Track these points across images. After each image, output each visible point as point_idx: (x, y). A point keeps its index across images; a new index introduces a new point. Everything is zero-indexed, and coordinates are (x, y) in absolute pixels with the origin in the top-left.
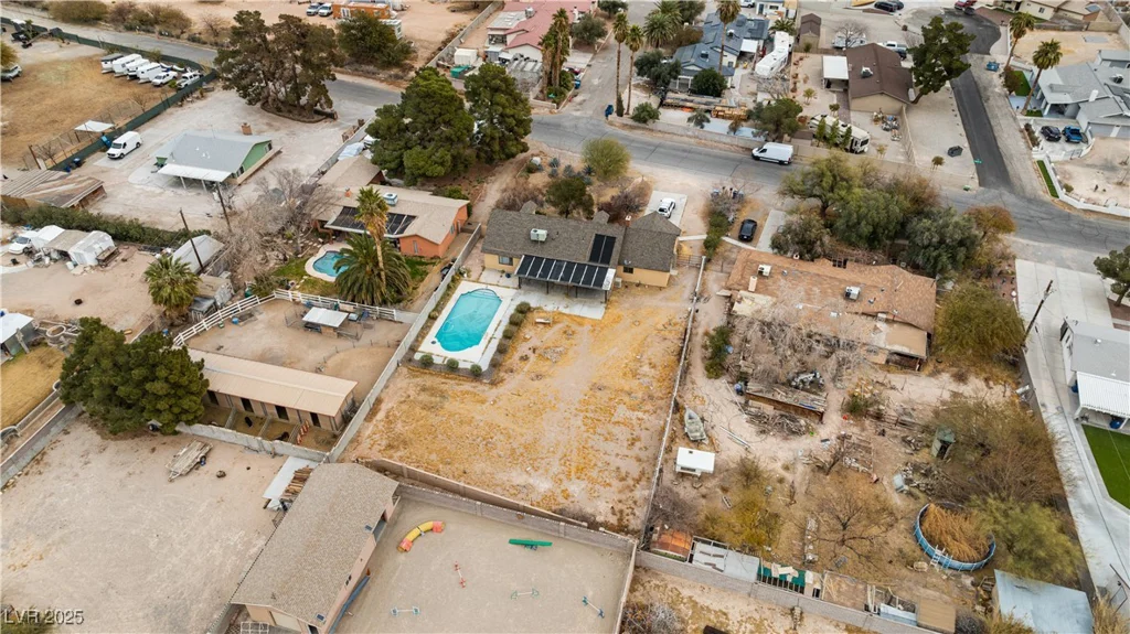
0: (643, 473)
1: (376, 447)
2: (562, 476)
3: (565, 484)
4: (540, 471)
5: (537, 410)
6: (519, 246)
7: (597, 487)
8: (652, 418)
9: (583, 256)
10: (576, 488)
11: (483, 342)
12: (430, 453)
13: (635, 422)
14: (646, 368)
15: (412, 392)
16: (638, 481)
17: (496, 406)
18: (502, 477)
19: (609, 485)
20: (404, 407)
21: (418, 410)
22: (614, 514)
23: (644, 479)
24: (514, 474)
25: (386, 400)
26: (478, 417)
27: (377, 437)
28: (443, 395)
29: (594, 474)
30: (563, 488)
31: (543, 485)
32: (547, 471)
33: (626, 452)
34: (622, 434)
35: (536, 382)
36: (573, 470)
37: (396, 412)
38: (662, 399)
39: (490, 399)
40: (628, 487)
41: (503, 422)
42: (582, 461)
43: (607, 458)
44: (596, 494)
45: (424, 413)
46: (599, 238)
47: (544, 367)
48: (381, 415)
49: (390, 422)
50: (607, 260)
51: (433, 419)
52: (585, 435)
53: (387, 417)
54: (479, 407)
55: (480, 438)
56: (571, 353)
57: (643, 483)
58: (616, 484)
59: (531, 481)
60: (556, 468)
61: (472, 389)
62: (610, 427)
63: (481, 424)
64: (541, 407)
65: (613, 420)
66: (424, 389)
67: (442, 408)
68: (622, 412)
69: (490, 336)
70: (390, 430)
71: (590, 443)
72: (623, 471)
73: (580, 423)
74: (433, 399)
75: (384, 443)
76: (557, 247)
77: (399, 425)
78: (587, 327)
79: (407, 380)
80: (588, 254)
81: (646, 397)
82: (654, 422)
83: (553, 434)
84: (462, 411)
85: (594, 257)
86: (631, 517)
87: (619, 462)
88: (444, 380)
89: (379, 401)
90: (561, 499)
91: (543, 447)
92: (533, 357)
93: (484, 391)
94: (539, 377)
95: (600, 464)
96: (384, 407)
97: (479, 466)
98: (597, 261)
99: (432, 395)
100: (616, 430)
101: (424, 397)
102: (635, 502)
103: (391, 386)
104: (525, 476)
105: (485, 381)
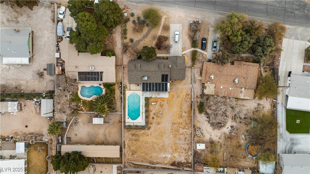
0: (189, 148)
1: (130, 155)
2: (172, 153)
3: (174, 155)
4: (167, 152)
5: (161, 135)
6: (140, 81)
7: (180, 154)
8: (188, 131)
9: (159, 81)
10: (176, 155)
11: (141, 115)
12: (142, 153)
13: (185, 133)
14: (184, 114)
15: (130, 137)
16: (189, 150)
17: (152, 136)
18: (160, 156)
19: (183, 152)
20: (131, 142)
21: (134, 142)
22: (185, 160)
23: (190, 149)
24: (162, 154)
25: (125, 141)
26: (149, 141)
27: (128, 152)
28: (138, 135)
29: (179, 150)
30: (173, 156)
31: (169, 156)
32: (169, 152)
33: (185, 143)
34: (182, 137)
35: (159, 126)
36: (174, 150)
37: (129, 144)
38: (189, 124)
39: (149, 134)
40: (187, 152)
41: (155, 140)
42: (175, 147)
43: (181, 145)
44: (181, 156)
45: (136, 142)
46: (163, 76)
47: (159, 120)
48: (126, 146)
49: (129, 147)
50: (166, 81)
51: (139, 144)
52: (175, 139)
53: (128, 146)
54: (147, 137)
55: (152, 147)
56: (164, 113)
57: (190, 150)
58: (184, 152)
59: (166, 156)
60: (170, 151)
61: (144, 132)
62: (179, 135)
63: (150, 142)
64: (162, 133)
65: (180, 133)
66: (133, 135)
67: (139, 140)
68: (181, 131)
69: (142, 112)
70: (130, 149)
71: (176, 142)
72: (185, 148)
73: (172, 136)
74: (136, 138)
75: (131, 153)
76: (151, 79)
77: (132, 147)
78: (166, 102)
79: (127, 133)
80: (161, 80)
81: (186, 124)
82: (189, 132)
83: (167, 141)
84: (144, 140)
85: (163, 81)
86: (189, 159)
87: (183, 146)
88: (136, 131)
89: (124, 142)
90: (174, 159)
91: (166, 145)
92: (155, 117)
93: (147, 132)
94: (159, 124)
95: (180, 147)
96: (126, 143)
97: (154, 155)
98: (164, 82)
99: (135, 136)
100: (181, 136)
101: (134, 137)
102: (189, 156)
103: (125, 136)
104: (164, 155)
105: (146, 129)
